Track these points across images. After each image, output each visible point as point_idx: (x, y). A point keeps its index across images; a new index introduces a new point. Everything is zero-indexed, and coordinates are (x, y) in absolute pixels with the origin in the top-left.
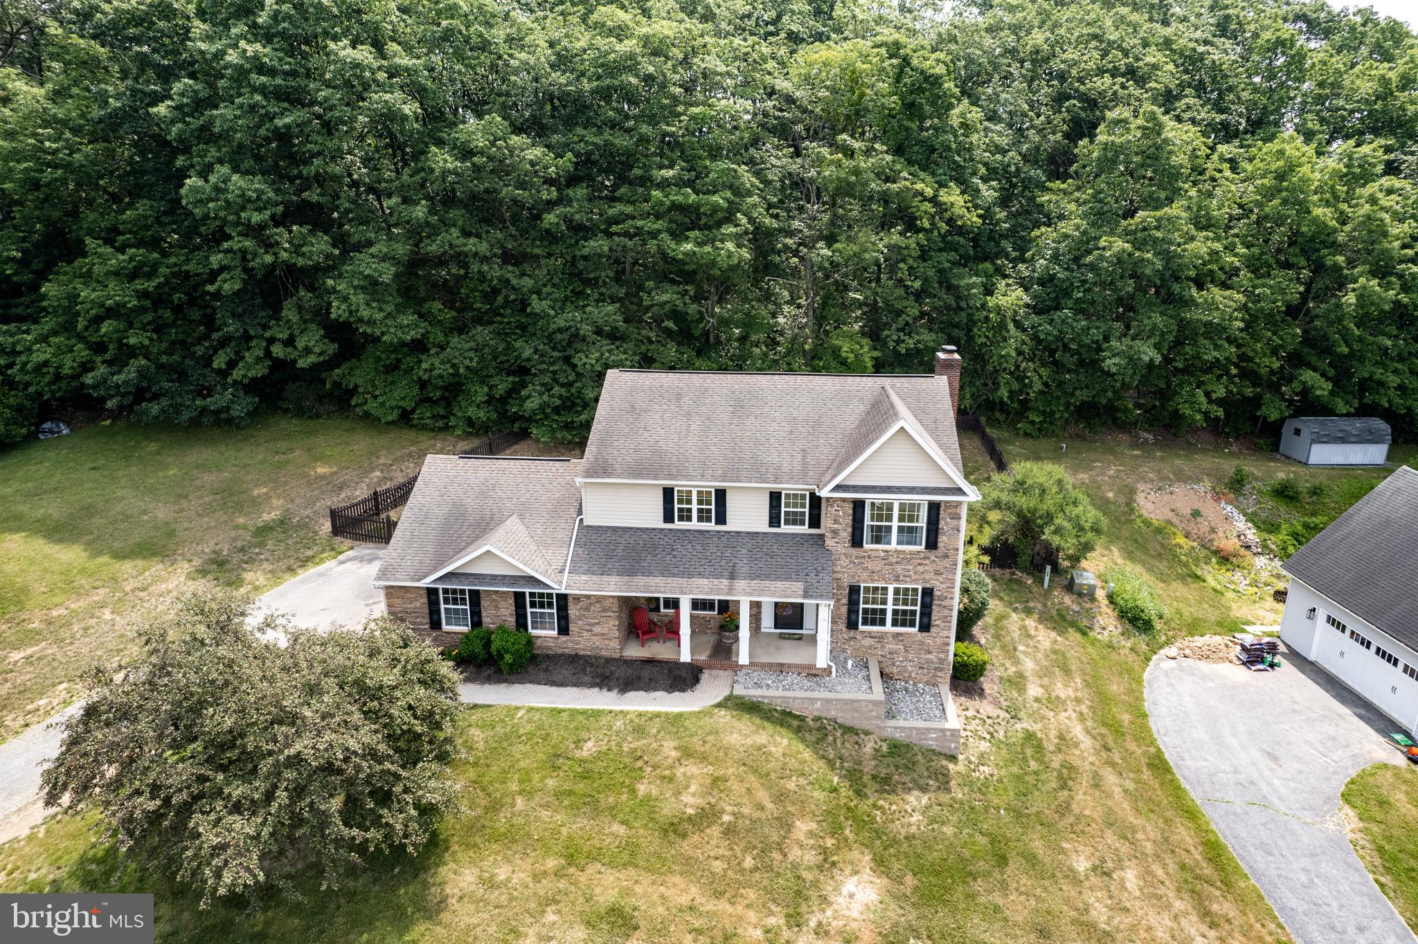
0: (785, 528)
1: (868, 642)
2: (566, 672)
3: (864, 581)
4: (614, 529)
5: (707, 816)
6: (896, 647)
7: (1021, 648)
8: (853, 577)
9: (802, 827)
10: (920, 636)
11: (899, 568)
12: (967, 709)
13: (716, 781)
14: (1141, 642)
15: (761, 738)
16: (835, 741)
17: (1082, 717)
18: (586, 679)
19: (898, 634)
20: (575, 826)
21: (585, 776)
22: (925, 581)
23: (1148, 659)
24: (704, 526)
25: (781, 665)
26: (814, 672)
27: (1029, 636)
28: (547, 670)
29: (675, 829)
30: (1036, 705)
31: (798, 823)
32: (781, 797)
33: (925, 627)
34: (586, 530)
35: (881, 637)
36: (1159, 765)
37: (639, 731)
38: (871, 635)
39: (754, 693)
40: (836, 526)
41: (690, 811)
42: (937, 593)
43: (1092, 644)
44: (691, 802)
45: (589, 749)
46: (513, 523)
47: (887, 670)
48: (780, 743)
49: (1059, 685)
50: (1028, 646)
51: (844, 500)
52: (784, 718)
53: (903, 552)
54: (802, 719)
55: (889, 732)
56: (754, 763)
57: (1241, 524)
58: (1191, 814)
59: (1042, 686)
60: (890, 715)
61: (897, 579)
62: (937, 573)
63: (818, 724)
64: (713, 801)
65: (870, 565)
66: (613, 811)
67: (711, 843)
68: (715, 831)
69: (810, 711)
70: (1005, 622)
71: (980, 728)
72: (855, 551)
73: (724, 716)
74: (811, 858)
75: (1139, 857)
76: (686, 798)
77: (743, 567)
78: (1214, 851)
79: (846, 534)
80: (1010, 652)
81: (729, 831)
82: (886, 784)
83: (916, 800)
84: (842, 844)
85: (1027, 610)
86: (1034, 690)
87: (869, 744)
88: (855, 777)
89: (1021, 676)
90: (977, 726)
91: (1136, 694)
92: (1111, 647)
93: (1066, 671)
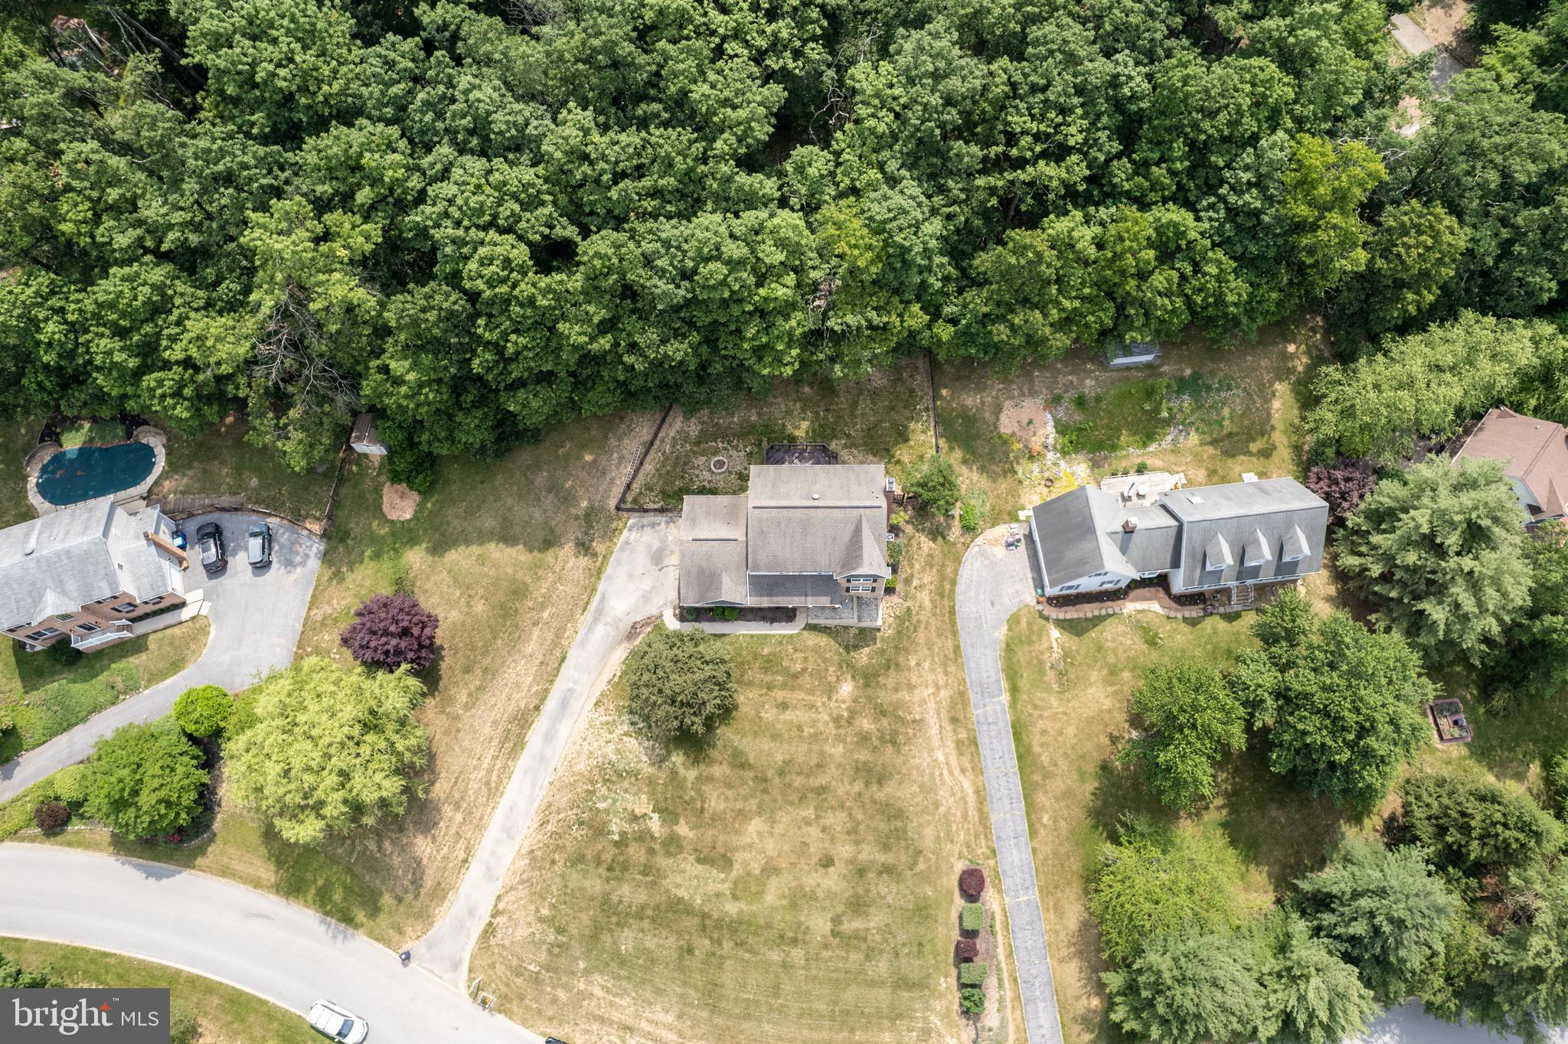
2: (750, 616)
5: (805, 670)
9: (831, 669)
12: (889, 604)
13: (806, 658)
14: (968, 538)
15: (818, 640)
16: (841, 634)
17: (931, 592)
20: (768, 678)
21: (766, 661)
23: (968, 548)
27: (920, 548)
29: (795, 676)
30: (914, 590)
32: (825, 661)
36: (952, 612)
37: (781, 643)
39: (813, 621)
41: (799, 670)
43: (947, 544)
44: (798, 667)
45: (766, 651)
46: (724, 574)
47: (860, 597)
48: (823, 640)
49: (926, 575)
50: (918, 555)
52: (825, 630)
54: (828, 628)
55: (858, 626)
56: (816, 649)
57: (1050, 428)
58: (955, 633)
59: (919, 578)
60: (860, 620)
63: (836, 629)
64: (805, 665)
66: (777, 672)
67: (806, 680)
68: (807, 675)
70: (913, 542)
73: (805, 633)
74: (834, 679)
75: (932, 656)
76: (797, 665)
77: (810, 592)
78: (957, 648)
80: (911, 560)
81: (811, 674)
82: (856, 647)
83: (866, 651)
84: (843, 673)
85: (923, 530)
86: (915, 582)
87: (853, 632)
88: (847, 649)
89: (912, 575)
90: (890, 610)
91: (956, 572)
92: (954, 544)
93: (931, 567)
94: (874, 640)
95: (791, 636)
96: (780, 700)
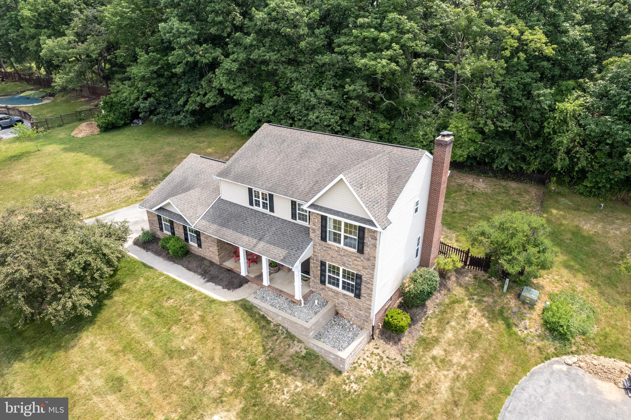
0: (299, 222)
1: (330, 293)
2: (194, 265)
3: (328, 261)
4: (230, 203)
5: (187, 353)
6: (345, 301)
7: (453, 323)
8: (323, 257)
9: (224, 376)
10: (356, 300)
11: (345, 259)
12: (378, 348)
13: (204, 338)
14: (550, 346)
16: (277, 340)
17: (457, 378)
18: (199, 270)
19: (344, 295)
21: (159, 315)
22: (358, 270)
23: (547, 358)
24: (265, 211)
25: (281, 291)
26: (294, 300)
27: (465, 318)
28: (189, 262)
29: (170, 354)
30: (430, 360)
31: (223, 374)
32: (225, 358)
33: (358, 296)
34: (221, 201)
35: (337, 293)
38: (331, 290)
39: (256, 302)
40: (314, 227)
41: (183, 348)
42: (364, 279)
43: (510, 335)
44: (184, 344)
45: (169, 303)
46: (198, 189)
47: (340, 312)
49: (459, 353)
50: (458, 324)
51: (318, 214)
52: (260, 319)
53: (347, 251)
54: (268, 322)
55: (310, 346)
56: (227, 336)
59: (445, 350)
60: (319, 336)
61: (344, 265)
62: (364, 268)
63: (276, 328)
64: (195, 347)
65: (331, 253)
66: (155, 334)
68: (187, 361)
69: (275, 320)
70: (456, 305)
71: (376, 362)
72: (323, 243)
73: (233, 308)
74: (214, 393)
76: (186, 341)
77: (267, 237)
79: (319, 232)
80: (443, 323)
81: (191, 364)
83: (295, 385)
84: (235, 394)
85: (479, 302)
86: (437, 351)
87: (296, 348)
88: (271, 362)
89: (436, 341)
90: (375, 360)
91: (514, 378)
92: (523, 341)
93: (473, 347)
94: (321, 381)
95: (213, 301)
96: (122, 372)
